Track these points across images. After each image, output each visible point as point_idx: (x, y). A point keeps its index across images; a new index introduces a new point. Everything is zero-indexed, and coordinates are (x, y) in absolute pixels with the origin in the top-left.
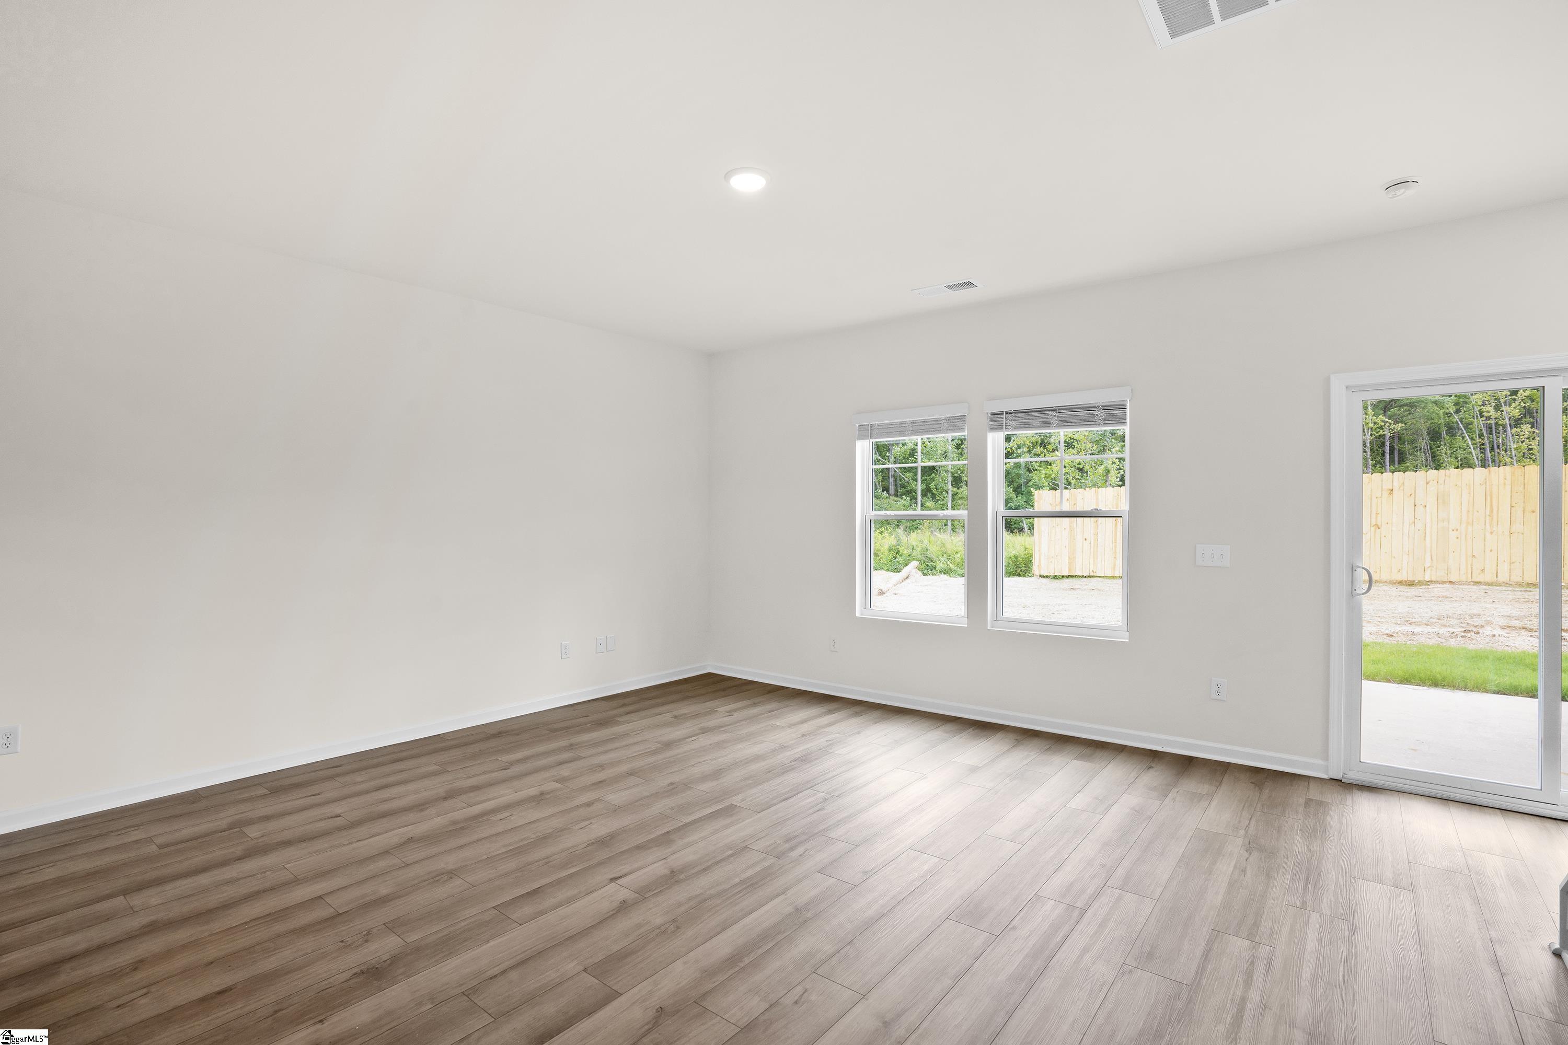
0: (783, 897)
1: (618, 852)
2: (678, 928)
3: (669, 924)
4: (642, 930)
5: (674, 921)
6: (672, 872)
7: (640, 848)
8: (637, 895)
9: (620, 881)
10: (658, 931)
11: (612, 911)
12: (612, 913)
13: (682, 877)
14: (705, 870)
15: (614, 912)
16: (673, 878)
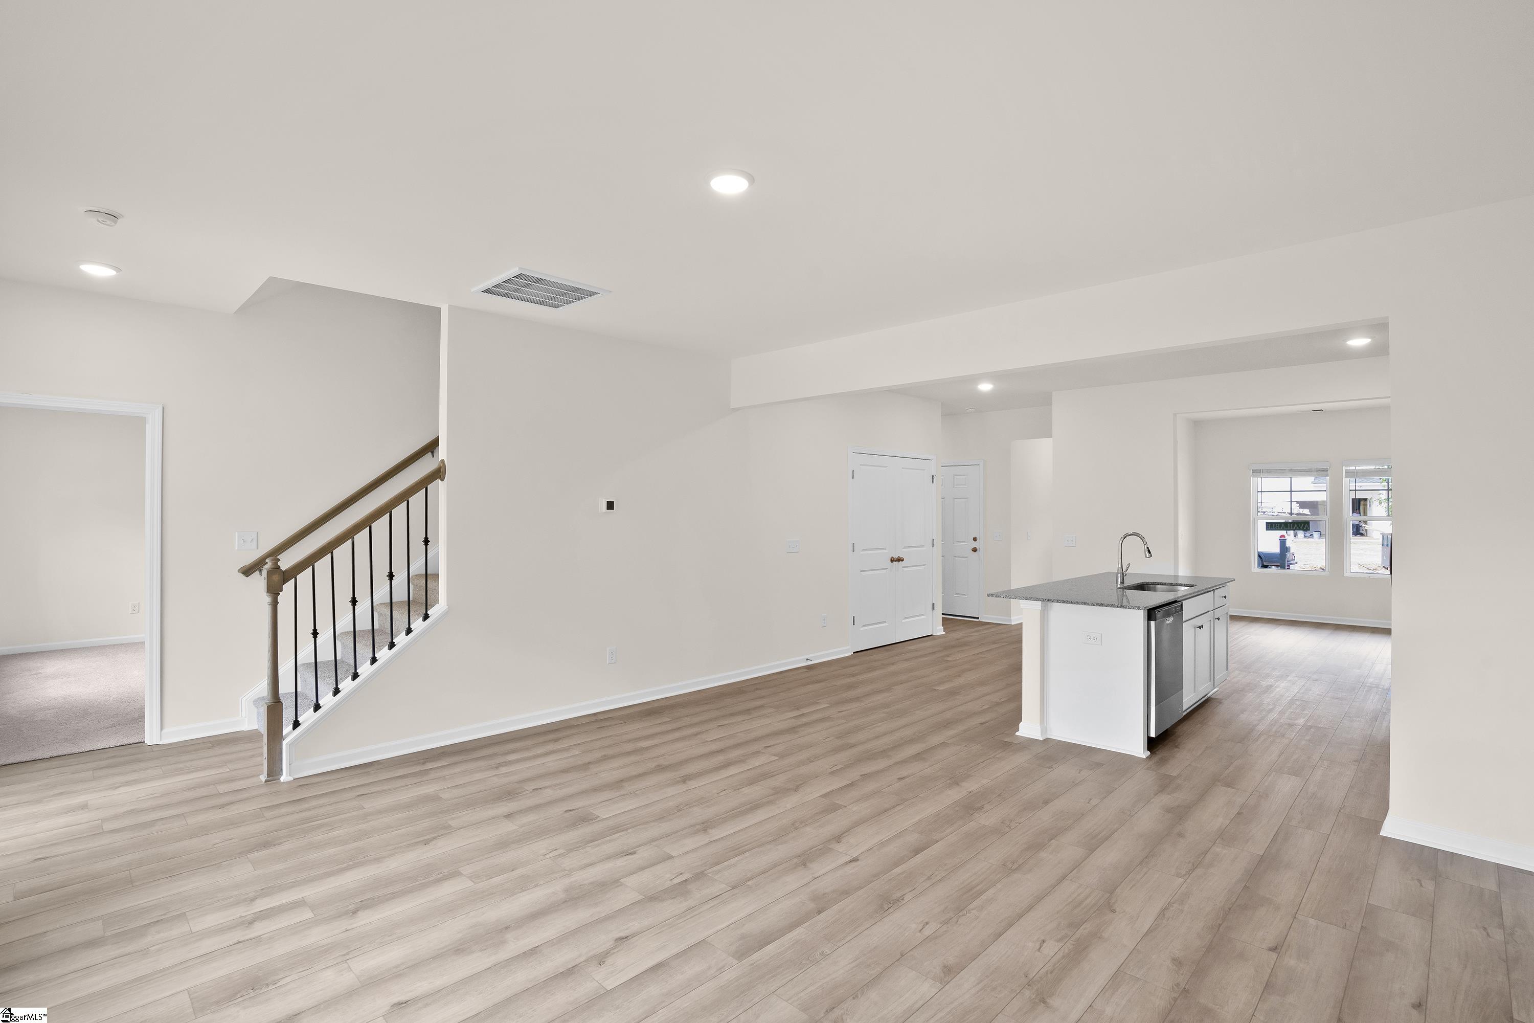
0: (712, 840)
1: (865, 889)
2: (793, 824)
3: (799, 827)
4: (818, 824)
5: (796, 828)
6: (805, 865)
7: (845, 893)
8: (830, 847)
9: (848, 858)
10: (806, 823)
11: (845, 836)
12: (845, 835)
13: (795, 860)
14: (775, 866)
15: (843, 835)
16: (804, 860)
